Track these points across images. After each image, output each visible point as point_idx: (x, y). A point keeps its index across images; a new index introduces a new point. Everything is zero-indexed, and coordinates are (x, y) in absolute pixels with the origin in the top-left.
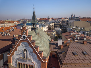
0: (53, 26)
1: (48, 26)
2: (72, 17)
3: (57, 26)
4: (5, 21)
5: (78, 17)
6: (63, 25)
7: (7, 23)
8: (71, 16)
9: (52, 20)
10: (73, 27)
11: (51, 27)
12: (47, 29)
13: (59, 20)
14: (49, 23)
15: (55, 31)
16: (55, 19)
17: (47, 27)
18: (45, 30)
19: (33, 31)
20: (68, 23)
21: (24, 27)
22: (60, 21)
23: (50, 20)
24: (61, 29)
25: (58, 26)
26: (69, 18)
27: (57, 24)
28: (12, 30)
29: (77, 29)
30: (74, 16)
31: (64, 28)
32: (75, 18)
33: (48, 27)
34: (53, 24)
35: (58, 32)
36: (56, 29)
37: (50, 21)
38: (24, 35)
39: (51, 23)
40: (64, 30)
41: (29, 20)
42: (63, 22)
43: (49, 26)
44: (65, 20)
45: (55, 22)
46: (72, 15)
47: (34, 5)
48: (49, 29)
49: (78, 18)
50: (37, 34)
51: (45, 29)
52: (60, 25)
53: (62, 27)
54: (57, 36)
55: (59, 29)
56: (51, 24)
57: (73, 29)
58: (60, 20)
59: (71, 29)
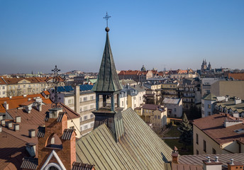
0: (159, 92)
1: (144, 93)
2: (205, 68)
3: (168, 94)
4: (22, 78)
5: (220, 70)
6: (187, 89)
7: (28, 82)
8: (203, 66)
9: (154, 75)
10: (220, 99)
11: (153, 96)
12: (142, 102)
13: (172, 76)
14: (148, 84)
15: (166, 109)
16: (161, 73)
17: (142, 94)
18: (138, 106)
19: (104, 126)
20: (199, 86)
21: (56, 122)
22: (176, 79)
23: (147, 75)
24: (181, 103)
25: (172, 92)
26: (198, 71)
27: (168, 86)
28: (33, 107)
29: (233, 102)
30: (209, 65)
31: (189, 100)
32: (213, 71)
33: (144, 96)
34: (159, 87)
35: (173, 110)
36: (166, 100)
37: (147, 78)
38: (54, 159)
39: (153, 84)
40: (189, 105)
41: (91, 74)
42: (186, 81)
43: (148, 92)
44: (190, 76)
45: (162, 82)
46: (204, 63)
47: (107, 17)
48: (149, 100)
49: (221, 72)
50: (118, 137)
51: (138, 100)
52: (179, 91)
53: (182, 95)
54: (171, 123)
55: (176, 101)
56: (154, 87)
57: (218, 104)
58: (176, 76)
59: (212, 102)
